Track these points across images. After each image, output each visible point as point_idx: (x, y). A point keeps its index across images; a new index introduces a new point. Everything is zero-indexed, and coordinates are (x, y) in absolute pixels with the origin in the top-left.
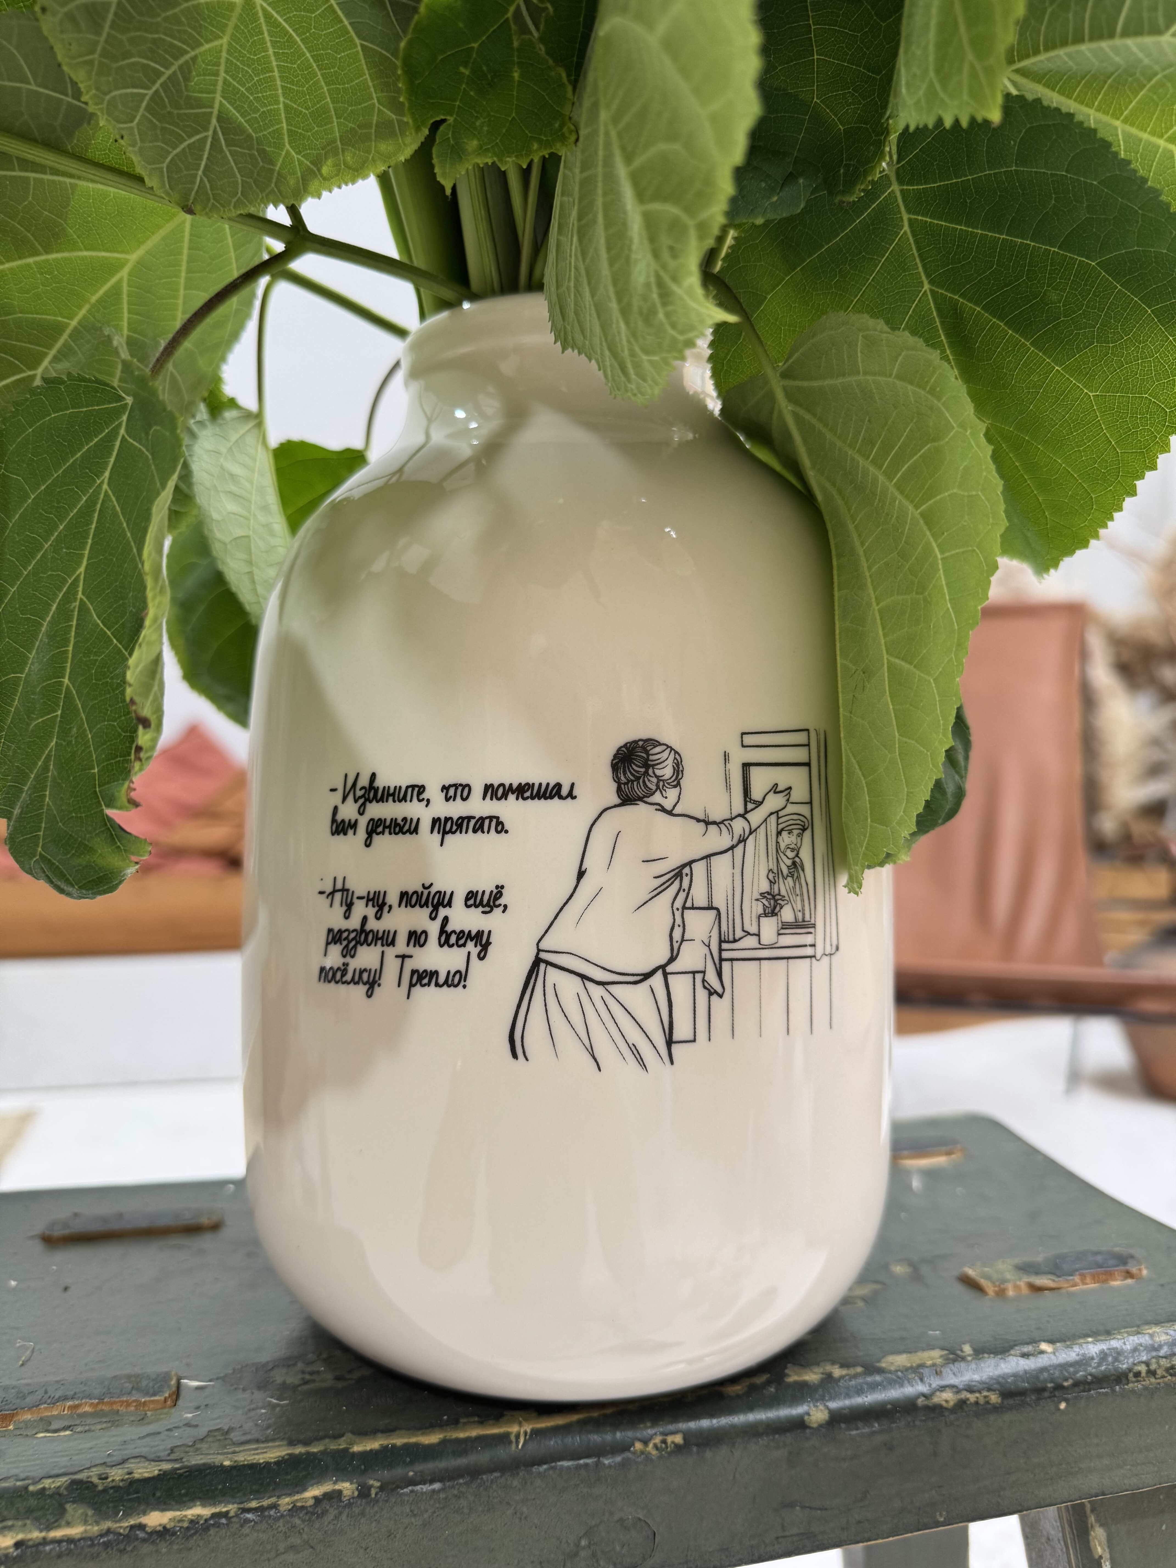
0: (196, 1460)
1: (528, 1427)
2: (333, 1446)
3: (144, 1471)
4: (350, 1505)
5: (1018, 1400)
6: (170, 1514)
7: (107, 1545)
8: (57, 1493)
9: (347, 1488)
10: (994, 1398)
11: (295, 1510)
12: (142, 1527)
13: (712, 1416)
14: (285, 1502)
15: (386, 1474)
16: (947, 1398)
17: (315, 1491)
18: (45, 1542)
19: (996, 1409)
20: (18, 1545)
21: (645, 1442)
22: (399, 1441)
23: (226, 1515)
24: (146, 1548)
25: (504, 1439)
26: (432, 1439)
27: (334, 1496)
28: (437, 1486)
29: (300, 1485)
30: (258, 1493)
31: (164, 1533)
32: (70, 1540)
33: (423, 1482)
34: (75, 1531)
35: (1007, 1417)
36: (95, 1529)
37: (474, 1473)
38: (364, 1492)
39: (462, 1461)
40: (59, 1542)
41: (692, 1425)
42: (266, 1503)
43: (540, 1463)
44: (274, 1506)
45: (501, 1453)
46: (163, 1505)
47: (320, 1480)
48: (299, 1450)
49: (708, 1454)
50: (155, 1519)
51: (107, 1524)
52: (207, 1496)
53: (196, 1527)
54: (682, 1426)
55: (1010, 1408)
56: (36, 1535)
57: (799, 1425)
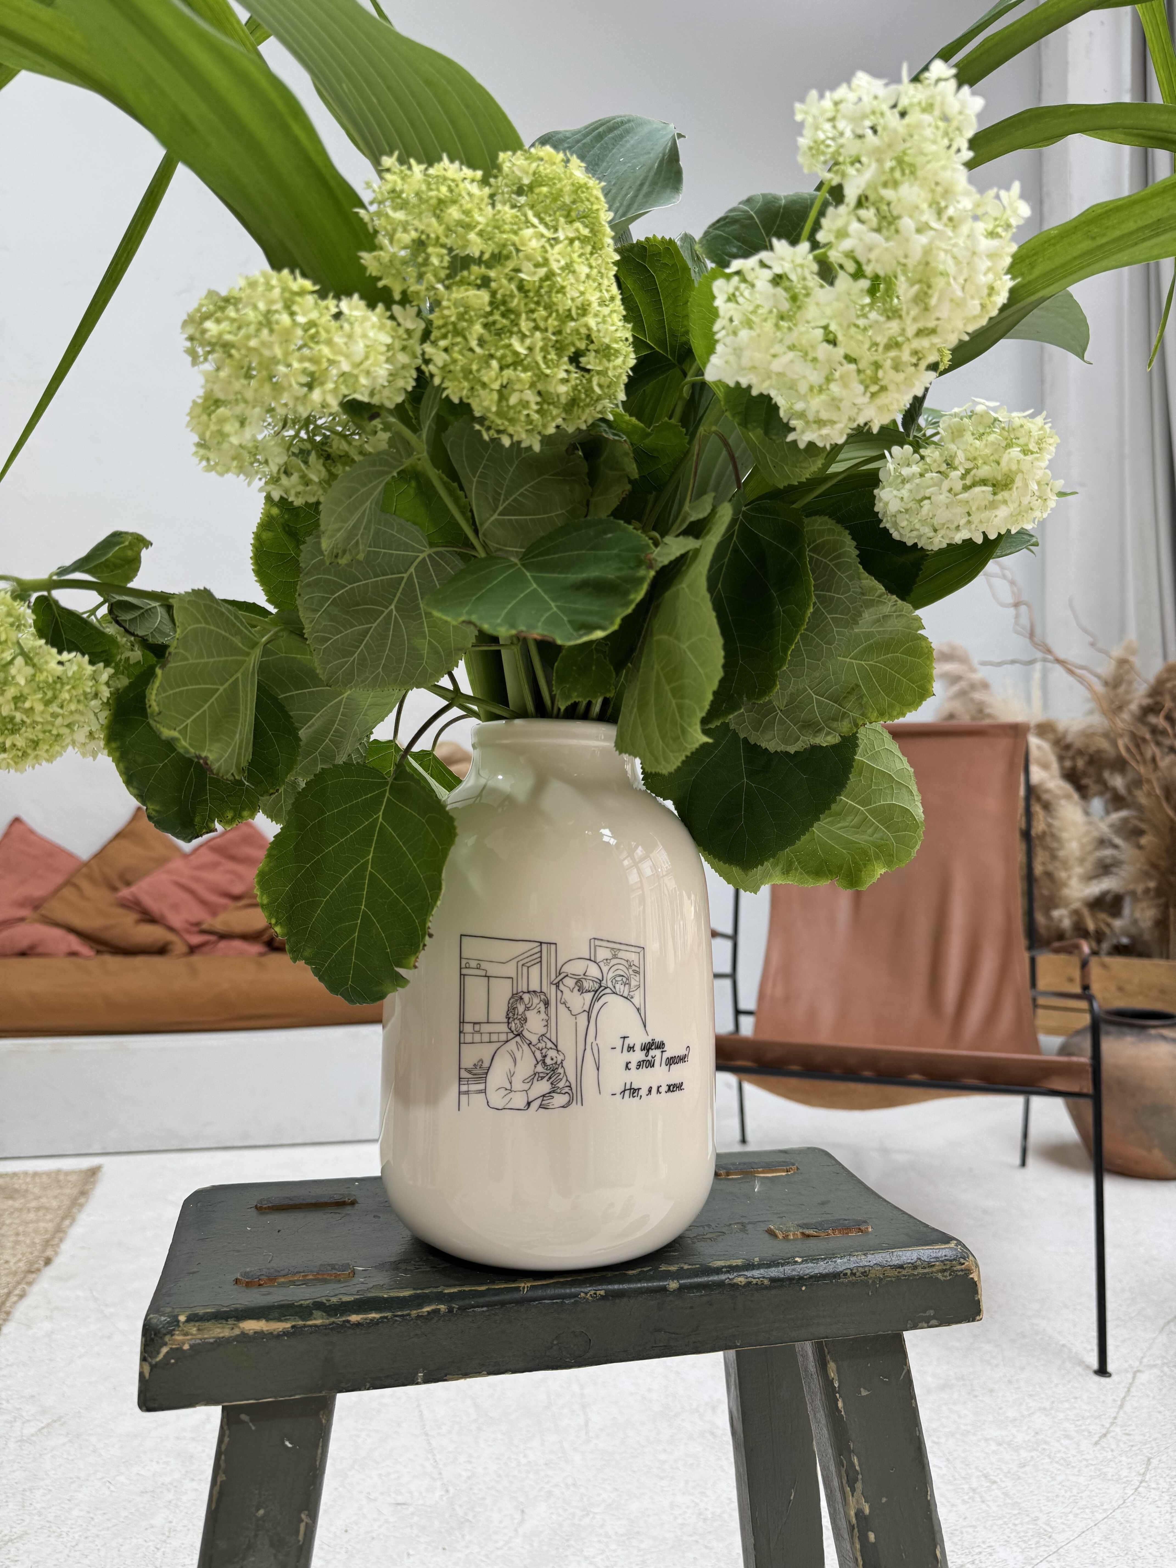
0: (370, 1295)
1: (529, 1285)
2: (435, 1290)
3: (346, 1299)
4: (444, 1315)
5: (779, 1284)
6: (361, 1316)
7: (332, 1329)
8: (308, 1307)
9: (443, 1307)
10: (766, 1282)
11: (419, 1317)
12: (348, 1321)
13: (619, 1283)
14: (414, 1313)
15: (461, 1303)
16: (741, 1280)
17: (427, 1309)
18: (305, 1326)
19: (766, 1288)
20: (293, 1327)
21: (586, 1294)
22: (467, 1289)
23: (386, 1317)
24: (350, 1332)
25: (517, 1289)
26: (483, 1288)
27: (436, 1312)
28: (485, 1309)
29: (420, 1306)
30: (401, 1308)
31: (358, 1325)
32: (316, 1326)
33: (478, 1307)
34: (318, 1322)
35: (774, 1292)
36: (327, 1322)
37: (503, 1304)
38: (450, 1310)
39: (496, 1298)
40: (311, 1326)
41: (610, 1287)
42: (405, 1313)
43: (535, 1300)
44: (409, 1315)
45: (516, 1296)
46: (357, 1312)
47: (429, 1304)
48: (419, 1292)
49: (617, 1301)
50: (354, 1318)
51: (332, 1320)
52: (378, 1310)
53: (373, 1323)
54: (605, 1287)
55: (775, 1288)
56: (301, 1323)
57: (664, 1289)
